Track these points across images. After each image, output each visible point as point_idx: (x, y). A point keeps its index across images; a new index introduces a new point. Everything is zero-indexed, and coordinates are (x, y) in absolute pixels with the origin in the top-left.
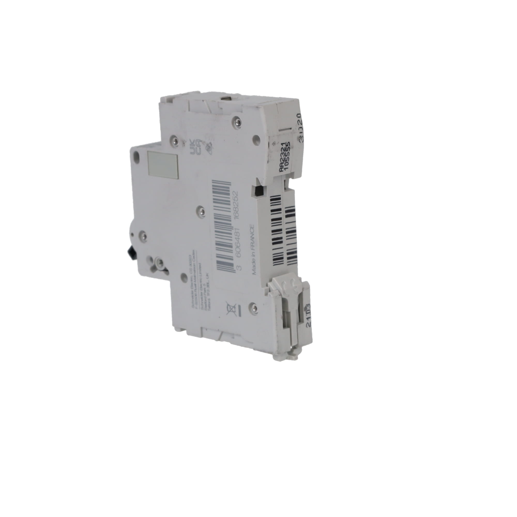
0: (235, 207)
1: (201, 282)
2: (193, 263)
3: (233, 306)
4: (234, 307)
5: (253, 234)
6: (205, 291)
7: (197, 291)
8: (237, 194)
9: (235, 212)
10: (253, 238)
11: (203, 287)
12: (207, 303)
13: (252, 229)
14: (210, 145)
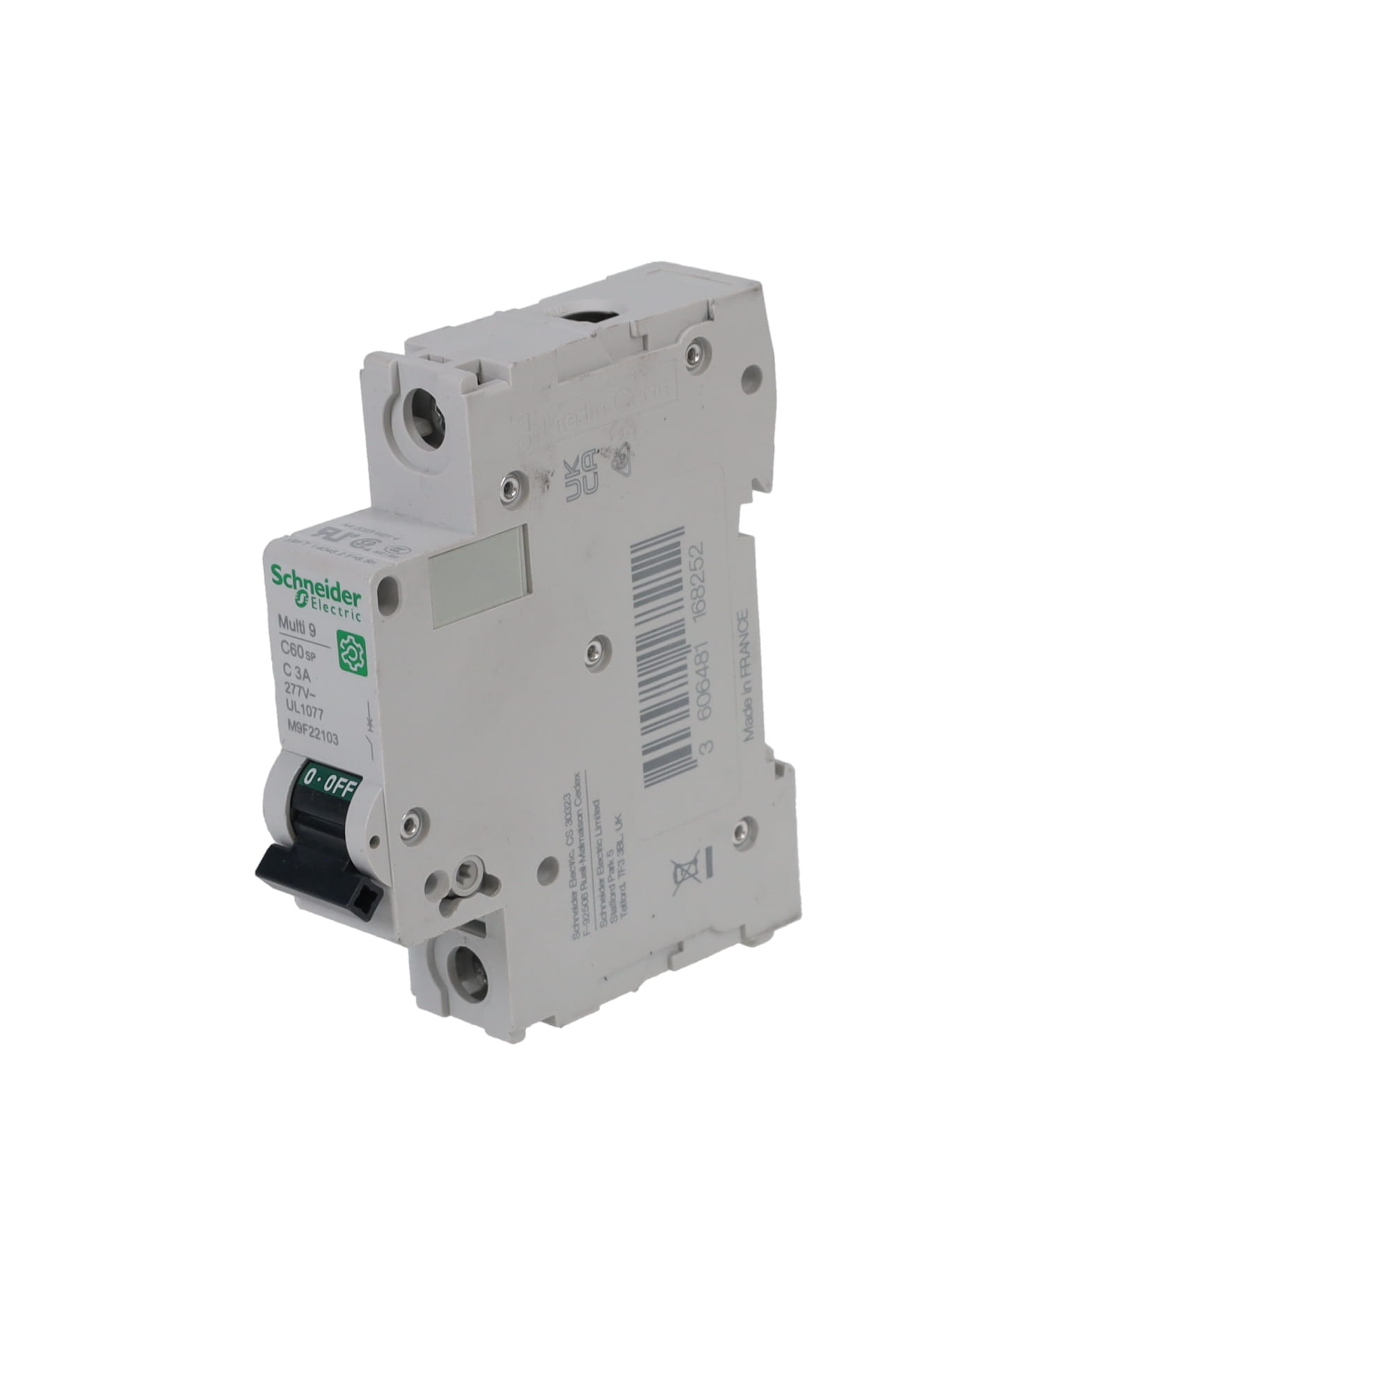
0: (696, 587)
1: (600, 850)
2: (574, 810)
3: (691, 859)
4: (695, 862)
5: (747, 634)
6: (612, 869)
7: (589, 884)
8: (700, 550)
9: (698, 600)
10: (748, 643)
11: (606, 861)
12: (618, 898)
13: (742, 621)
14: (624, 451)
